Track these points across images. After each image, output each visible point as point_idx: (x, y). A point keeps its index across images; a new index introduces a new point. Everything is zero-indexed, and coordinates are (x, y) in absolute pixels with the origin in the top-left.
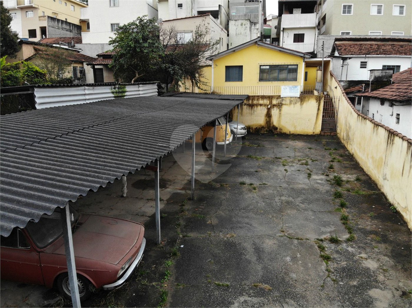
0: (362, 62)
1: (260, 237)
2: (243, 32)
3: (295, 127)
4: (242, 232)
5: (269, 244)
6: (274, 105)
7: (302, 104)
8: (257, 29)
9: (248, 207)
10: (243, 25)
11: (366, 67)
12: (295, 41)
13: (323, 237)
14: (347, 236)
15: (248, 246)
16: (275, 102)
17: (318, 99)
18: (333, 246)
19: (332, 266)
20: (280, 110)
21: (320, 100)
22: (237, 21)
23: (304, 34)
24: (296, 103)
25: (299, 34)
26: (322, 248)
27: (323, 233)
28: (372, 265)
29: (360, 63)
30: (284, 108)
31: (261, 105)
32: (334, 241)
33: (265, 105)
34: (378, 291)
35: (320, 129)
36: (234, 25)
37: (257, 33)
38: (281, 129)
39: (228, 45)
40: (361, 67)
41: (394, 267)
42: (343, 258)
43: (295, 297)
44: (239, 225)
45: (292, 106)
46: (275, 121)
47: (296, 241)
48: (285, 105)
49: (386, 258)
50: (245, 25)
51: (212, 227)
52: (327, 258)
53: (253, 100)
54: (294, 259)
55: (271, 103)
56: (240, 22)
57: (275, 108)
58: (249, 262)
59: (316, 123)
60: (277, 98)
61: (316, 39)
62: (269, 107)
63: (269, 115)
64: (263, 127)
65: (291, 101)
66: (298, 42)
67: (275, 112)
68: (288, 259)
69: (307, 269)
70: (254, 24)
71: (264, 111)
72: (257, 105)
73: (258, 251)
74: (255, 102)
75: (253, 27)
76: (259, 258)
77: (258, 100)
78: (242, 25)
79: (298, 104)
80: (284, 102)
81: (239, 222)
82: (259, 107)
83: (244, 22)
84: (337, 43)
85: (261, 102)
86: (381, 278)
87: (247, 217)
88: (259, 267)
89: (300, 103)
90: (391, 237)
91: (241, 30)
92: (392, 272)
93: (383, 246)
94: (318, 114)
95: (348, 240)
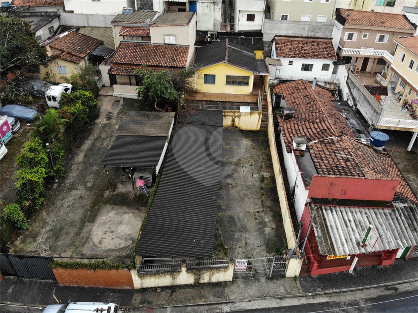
0: (290, 61)
1: (238, 213)
2: (208, 12)
3: (247, 127)
4: (233, 211)
5: (241, 215)
6: (236, 116)
7: (251, 116)
8: (219, 9)
9: (233, 198)
10: (209, 7)
11: (292, 65)
12: (248, 20)
13: (255, 211)
14: (262, 210)
15: (235, 217)
16: (237, 114)
17: (259, 114)
18: (258, 214)
19: (257, 221)
20: (239, 119)
21: (260, 114)
22: (204, 4)
23: (254, 15)
24: (248, 115)
25: (251, 15)
26: (255, 215)
27: (256, 209)
28: (267, 220)
29: (288, 62)
30: (242, 118)
31: (229, 116)
32: (258, 212)
33: (231, 116)
34: (267, 228)
35: (260, 128)
36: (202, 6)
37: (219, 12)
38: (239, 128)
39: (196, 22)
40: (289, 64)
41: (272, 221)
42: (260, 218)
43: (248, 232)
44: (232, 208)
45: (246, 116)
46: (237, 124)
47: (248, 213)
48: (242, 116)
49: (271, 217)
50: (210, 7)
51: (224, 210)
52: (256, 219)
53: (225, 113)
54: (248, 220)
55: (235, 115)
56: (206, 4)
57: (237, 118)
58: (237, 223)
59: (258, 125)
60: (238, 113)
61: (263, 22)
62: (234, 117)
63: (233, 121)
64: (230, 126)
65: (245, 115)
66: (250, 21)
67: (236, 120)
68: (246, 220)
69: (251, 223)
70: (217, 4)
71: (231, 119)
72: (227, 116)
73: (239, 218)
74: (226, 114)
75: (216, 7)
76: (239, 221)
77: (228, 113)
78: (207, 7)
79: (249, 116)
80: (241, 115)
81: (231, 207)
82: (228, 117)
83: (209, 5)
84: (276, 38)
85: (229, 114)
86: (268, 224)
87: (233, 204)
88: (239, 224)
89: (249, 115)
90: (274, 209)
91: (207, 11)
92: (271, 222)
93: (271, 213)
94: (259, 121)
95: (262, 211)
